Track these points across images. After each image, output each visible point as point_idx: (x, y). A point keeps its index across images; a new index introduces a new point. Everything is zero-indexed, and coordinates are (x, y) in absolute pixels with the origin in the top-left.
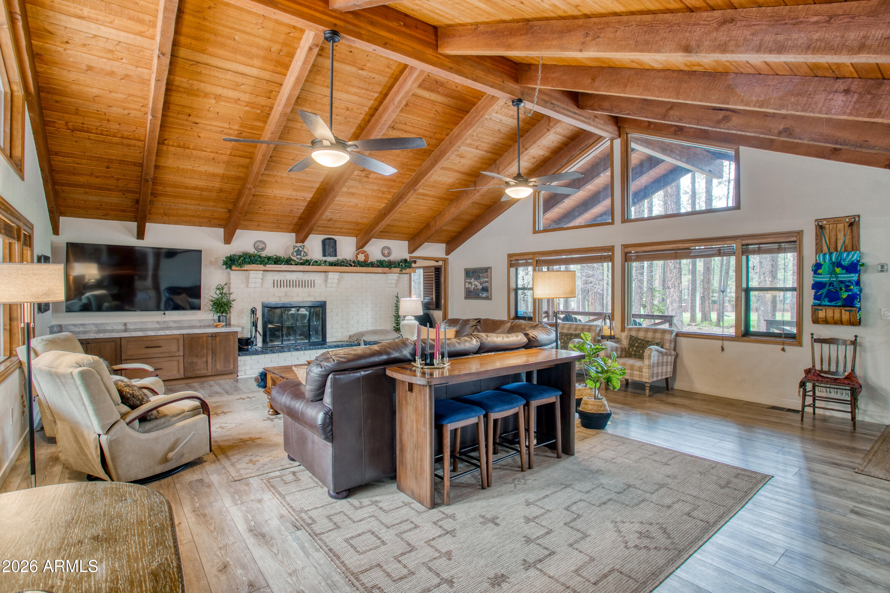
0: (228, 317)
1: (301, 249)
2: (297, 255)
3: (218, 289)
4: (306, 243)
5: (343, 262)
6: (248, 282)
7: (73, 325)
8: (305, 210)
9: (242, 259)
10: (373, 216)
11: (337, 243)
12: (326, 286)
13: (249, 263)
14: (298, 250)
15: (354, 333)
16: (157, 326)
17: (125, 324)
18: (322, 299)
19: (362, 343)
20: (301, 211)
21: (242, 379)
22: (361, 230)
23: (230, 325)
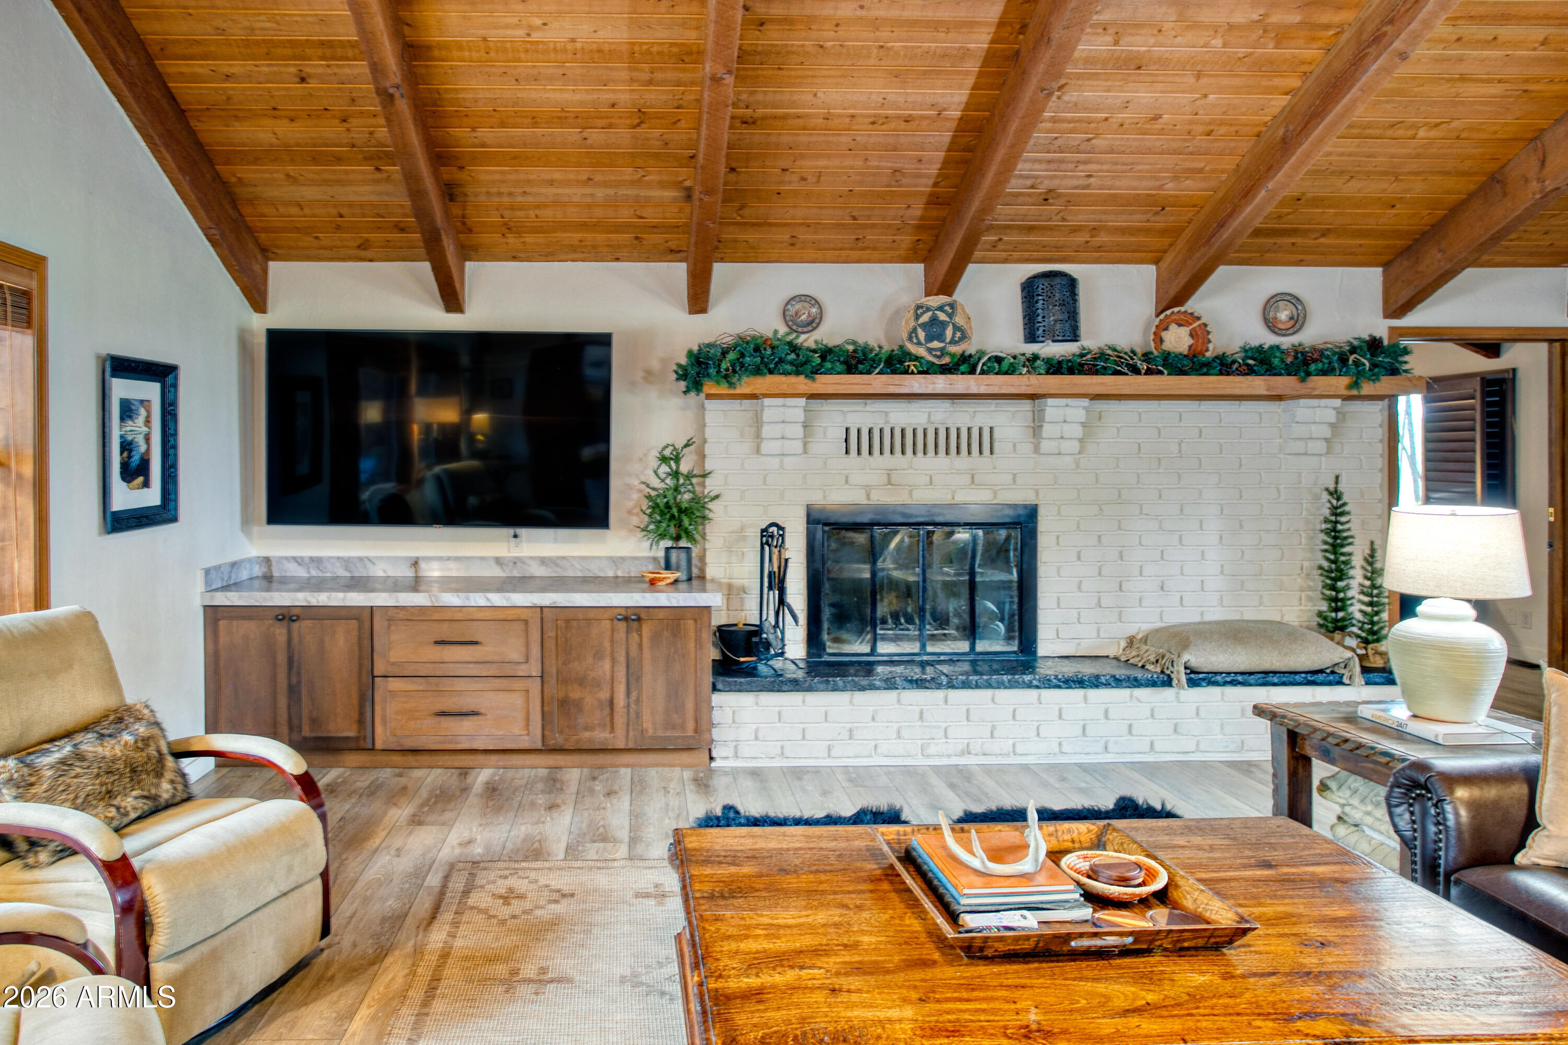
0: (695, 552)
1: (942, 317)
2: (929, 339)
3: (664, 459)
4: (960, 295)
5: (1102, 356)
6: (758, 436)
7: (295, 559)
8: (946, 163)
9: (732, 356)
10: (1229, 163)
11: (1082, 290)
12: (1037, 449)
13: (757, 372)
14: (934, 320)
15: (1146, 627)
16: (496, 572)
17: (415, 563)
18: (1021, 496)
19: (1181, 676)
20: (933, 170)
21: (725, 772)
22: (1174, 232)
23: (702, 578)
